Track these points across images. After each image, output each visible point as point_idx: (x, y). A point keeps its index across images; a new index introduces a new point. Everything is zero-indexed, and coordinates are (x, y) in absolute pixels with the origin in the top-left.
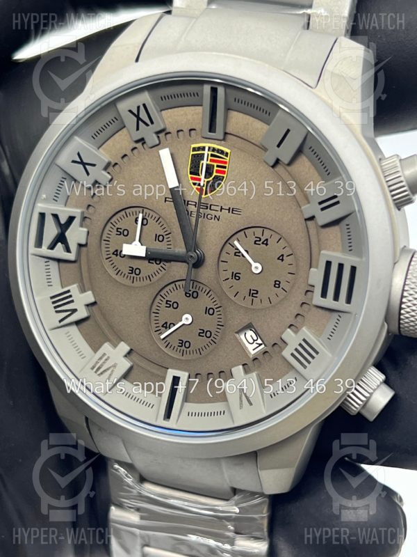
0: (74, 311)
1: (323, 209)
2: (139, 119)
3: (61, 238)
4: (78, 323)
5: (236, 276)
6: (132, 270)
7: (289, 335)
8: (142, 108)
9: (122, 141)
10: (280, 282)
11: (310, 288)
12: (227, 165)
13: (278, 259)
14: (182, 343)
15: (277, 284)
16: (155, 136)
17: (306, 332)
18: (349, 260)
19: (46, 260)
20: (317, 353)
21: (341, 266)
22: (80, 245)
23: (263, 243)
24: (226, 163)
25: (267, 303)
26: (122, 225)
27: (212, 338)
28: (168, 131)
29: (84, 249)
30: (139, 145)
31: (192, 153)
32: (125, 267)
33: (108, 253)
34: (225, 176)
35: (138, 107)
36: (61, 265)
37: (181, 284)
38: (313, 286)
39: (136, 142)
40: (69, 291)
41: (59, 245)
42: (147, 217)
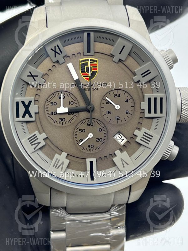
0: (39, 143)
1: (143, 77)
2: (55, 52)
3: (27, 112)
4: (40, 149)
5: (109, 112)
6: (61, 120)
7: (136, 132)
8: (57, 47)
9: (47, 64)
11: (142, 111)
12: (97, 66)
13: (126, 101)
14: (90, 146)
15: (127, 112)
16: (63, 58)
17: (144, 130)
18: (158, 96)
19: (22, 123)
20: (152, 136)
21: (155, 99)
22: (36, 113)
23: (118, 96)
24: (96, 65)
25: (124, 122)
26: (53, 101)
27: (103, 141)
28: (68, 55)
29: (37, 115)
30: (55, 64)
31: (80, 63)
32: (57, 118)
33: (48, 114)
35: (55, 47)
36: (27, 124)
37: (84, 121)
38: (144, 110)
39: (54, 63)
40: (35, 135)
41: (27, 115)
42: (64, 95)
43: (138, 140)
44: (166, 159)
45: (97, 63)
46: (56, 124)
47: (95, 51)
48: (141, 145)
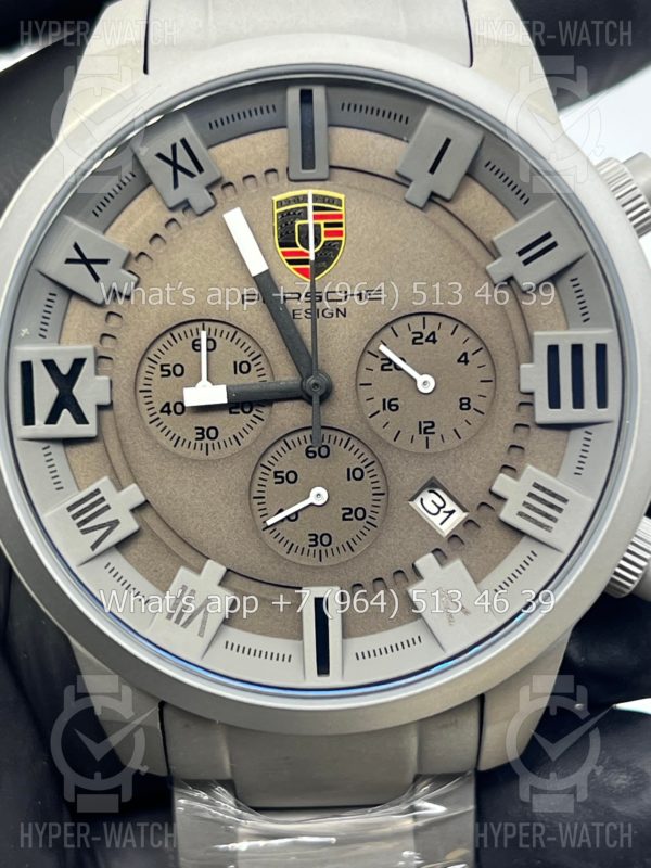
0: (114, 524)
1: (526, 262)
2: (176, 167)
3: (65, 402)
4: (120, 546)
5: (391, 405)
6: (202, 433)
7: (503, 483)
8: (180, 148)
9: (144, 214)
10: (469, 400)
11: (527, 399)
12: (343, 221)
13: (459, 361)
14: (315, 539)
15: (465, 404)
16: (206, 192)
17: (532, 473)
18: (589, 337)
19: (45, 445)
20: (565, 501)
21: (577, 350)
22: (100, 408)
23: (427, 340)
24: (340, 217)
25: (452, 441)
26: (170, 358)
27: (367, 519)
28: (226, 181)
29: (107, 415)
30: (178, 215)
31: (276, 211)
32: (186, 427)
33: (151, 412)
34: (343, 238)
35: (174, 147)
36: (69, 449)
37: (294, 437)
38: (531, 394)
39: (172, 209)
40: (98, 491)
41: (65, 413)
42: (212, 336)
43: (508, 514)
44: (628, 592)
45: (343, 208)
46: (181, 450)
47: (334, 163)
48: (521, 533)
